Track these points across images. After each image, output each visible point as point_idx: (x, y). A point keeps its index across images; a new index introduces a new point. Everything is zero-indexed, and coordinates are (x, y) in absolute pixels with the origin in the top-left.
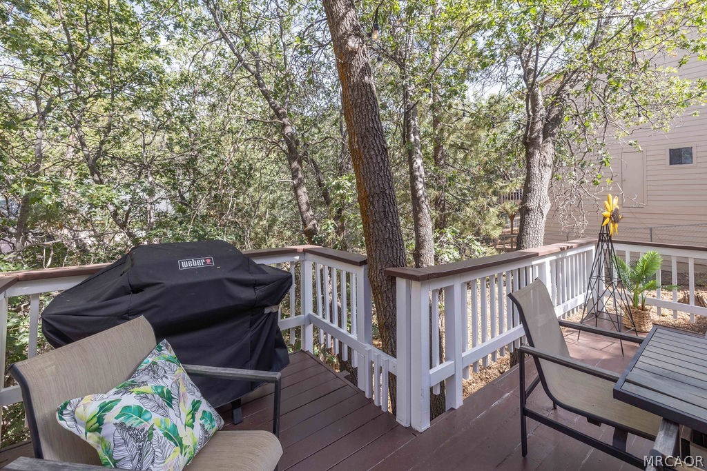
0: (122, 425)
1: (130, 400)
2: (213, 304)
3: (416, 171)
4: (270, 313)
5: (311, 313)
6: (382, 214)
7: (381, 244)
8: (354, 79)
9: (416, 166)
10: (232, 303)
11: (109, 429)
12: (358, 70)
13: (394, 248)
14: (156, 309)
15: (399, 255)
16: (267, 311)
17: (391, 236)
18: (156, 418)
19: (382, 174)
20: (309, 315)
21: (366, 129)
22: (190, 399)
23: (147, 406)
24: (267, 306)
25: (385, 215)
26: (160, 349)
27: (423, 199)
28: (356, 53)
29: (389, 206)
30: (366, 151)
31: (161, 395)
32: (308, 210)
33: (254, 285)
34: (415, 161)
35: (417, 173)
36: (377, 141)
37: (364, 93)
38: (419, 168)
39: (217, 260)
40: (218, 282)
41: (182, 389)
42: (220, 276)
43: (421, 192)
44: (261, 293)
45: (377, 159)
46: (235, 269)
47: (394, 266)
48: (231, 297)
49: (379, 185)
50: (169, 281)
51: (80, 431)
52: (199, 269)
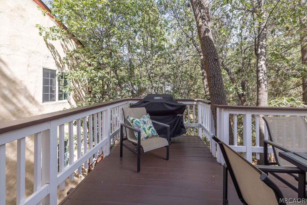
0: (136, 123)
1: (138, 120)
2: (161, 109)
3: (259, 68)
4: (179, 116)
5: (201, 123)
6: (214, 84)
7: (213, 96)
8: (202, 36)
9: (260, 65)
10: (166, 110)
11: (134, 123)
12: (203, 32)
13: (219, 97)
14: (148, 107)
15: (221, 100)
16: (178, 115)
17: (217, 92)
18: (142, 125)
19: (214, 69)
20: (200, 124)
21: (207, 53)
22: (149, 125)
23: (140, 122)
24: (178, 114)
25: (215, 84)
26: (147, 115)
27: (262, 81)
28: (202, 26)
29: (217, 81)
30: (208, 61)
31: (144, 121)
32: (207, 88)
33: (172, 106)
34: (260, 62)
35: (260, 69)
36: (212, 57)
37: (206, 40)
38: (261, 66)
39: (163, 98)
40: (162, 103)
41: (148, 123)
42: (163, 102)
43: (261, 78)
44: (174, 109)
45: (212, 64)
46: (167, 101)
47: (218, 104)
48: (166, 108)
49: (212, 73)
50: (151, 101)
51: (130, 122)
52: (158, 99)
